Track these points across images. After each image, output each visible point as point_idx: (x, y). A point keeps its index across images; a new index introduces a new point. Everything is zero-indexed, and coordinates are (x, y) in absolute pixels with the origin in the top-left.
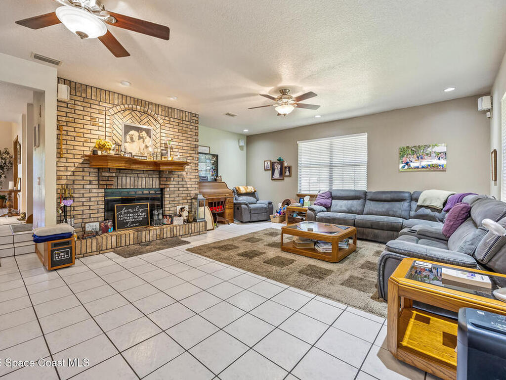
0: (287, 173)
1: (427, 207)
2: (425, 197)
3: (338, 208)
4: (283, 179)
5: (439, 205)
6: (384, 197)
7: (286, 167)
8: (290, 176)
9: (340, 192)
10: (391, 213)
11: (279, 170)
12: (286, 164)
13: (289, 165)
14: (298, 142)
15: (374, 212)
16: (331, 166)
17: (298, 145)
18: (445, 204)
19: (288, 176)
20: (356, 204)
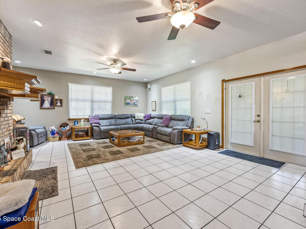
0: (59, 104)
1: (138, 119)
2: (137, 116)
3: (104, 124)
4: (54, 109)
5: (142, 118)
6: (123, 117)
7: (57, 100)
8: (61, 106)
9: (103, 116)
10: (127, 123)
11: (50, 101)
12: (56, 97)
13: (61, 98)
14: (68, 83)
15: (121, 124)
16: (92, 101)
17: (68, 85)
18: (144, 117)
19: (59, 106)
20: (113, 121)
